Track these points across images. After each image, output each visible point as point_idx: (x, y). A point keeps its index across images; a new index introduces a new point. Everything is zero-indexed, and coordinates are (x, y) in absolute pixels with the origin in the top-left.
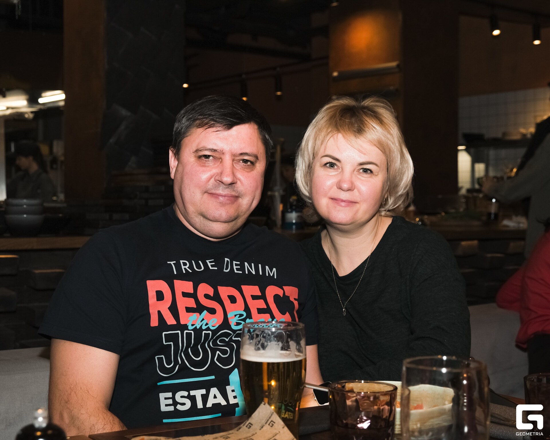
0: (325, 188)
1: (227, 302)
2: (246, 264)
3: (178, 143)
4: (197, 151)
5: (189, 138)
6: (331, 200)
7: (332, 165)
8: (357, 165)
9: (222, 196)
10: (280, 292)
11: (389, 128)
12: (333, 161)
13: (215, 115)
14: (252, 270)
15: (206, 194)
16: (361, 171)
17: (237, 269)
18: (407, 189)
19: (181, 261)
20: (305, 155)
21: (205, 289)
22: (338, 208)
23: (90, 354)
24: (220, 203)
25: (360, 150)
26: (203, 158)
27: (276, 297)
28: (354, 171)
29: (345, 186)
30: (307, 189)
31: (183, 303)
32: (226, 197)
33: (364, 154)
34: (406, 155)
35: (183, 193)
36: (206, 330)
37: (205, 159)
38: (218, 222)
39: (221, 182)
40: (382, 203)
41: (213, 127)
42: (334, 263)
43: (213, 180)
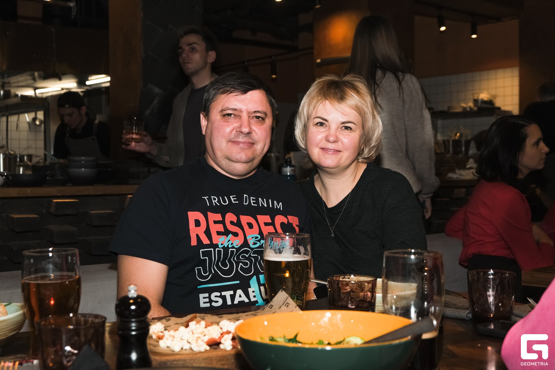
0: (317, 141)
1: (246, 227)
2: (260, 199)
3: (207, 107)
4: (222, 111)
5: (215, 102)
6: (321, 150)
7: (322, 124)
8: (340, 124)
9: (242, 143)
10: (285, 221)
11: (363, 96)
12: (323, 121)
13: (234, 84)
14: (265, 204)
15: (230, 143)
16: (343, 128)
17: (254, 203)
18: (378, 142)
19: (212, 197)
20: (302, 117)
21: (230, 217)
22: (327, 156)
23: (147, 265)
24: (241, 148)
25: (342, 112)
26: (227, 116)
27: (282, 224)
28: (338, 128)
29: (332, 139)
30: (303, 143)
31: (215, 228)
32: (245, 144)
33: (346, 115)
34: (377, 116)
35: (212, 143)
36: (232, 248)
37: (228, 117)
38: (240, 162)
39: (240, 133)
40: (360, 153)
41: (233, 92)
42: (324, 199)
43: (234, 131)
